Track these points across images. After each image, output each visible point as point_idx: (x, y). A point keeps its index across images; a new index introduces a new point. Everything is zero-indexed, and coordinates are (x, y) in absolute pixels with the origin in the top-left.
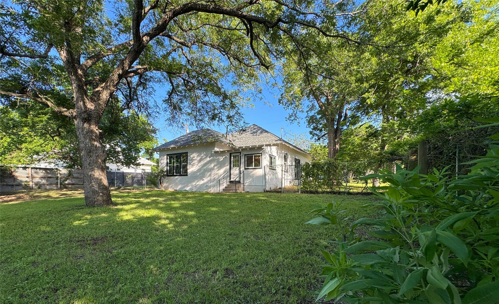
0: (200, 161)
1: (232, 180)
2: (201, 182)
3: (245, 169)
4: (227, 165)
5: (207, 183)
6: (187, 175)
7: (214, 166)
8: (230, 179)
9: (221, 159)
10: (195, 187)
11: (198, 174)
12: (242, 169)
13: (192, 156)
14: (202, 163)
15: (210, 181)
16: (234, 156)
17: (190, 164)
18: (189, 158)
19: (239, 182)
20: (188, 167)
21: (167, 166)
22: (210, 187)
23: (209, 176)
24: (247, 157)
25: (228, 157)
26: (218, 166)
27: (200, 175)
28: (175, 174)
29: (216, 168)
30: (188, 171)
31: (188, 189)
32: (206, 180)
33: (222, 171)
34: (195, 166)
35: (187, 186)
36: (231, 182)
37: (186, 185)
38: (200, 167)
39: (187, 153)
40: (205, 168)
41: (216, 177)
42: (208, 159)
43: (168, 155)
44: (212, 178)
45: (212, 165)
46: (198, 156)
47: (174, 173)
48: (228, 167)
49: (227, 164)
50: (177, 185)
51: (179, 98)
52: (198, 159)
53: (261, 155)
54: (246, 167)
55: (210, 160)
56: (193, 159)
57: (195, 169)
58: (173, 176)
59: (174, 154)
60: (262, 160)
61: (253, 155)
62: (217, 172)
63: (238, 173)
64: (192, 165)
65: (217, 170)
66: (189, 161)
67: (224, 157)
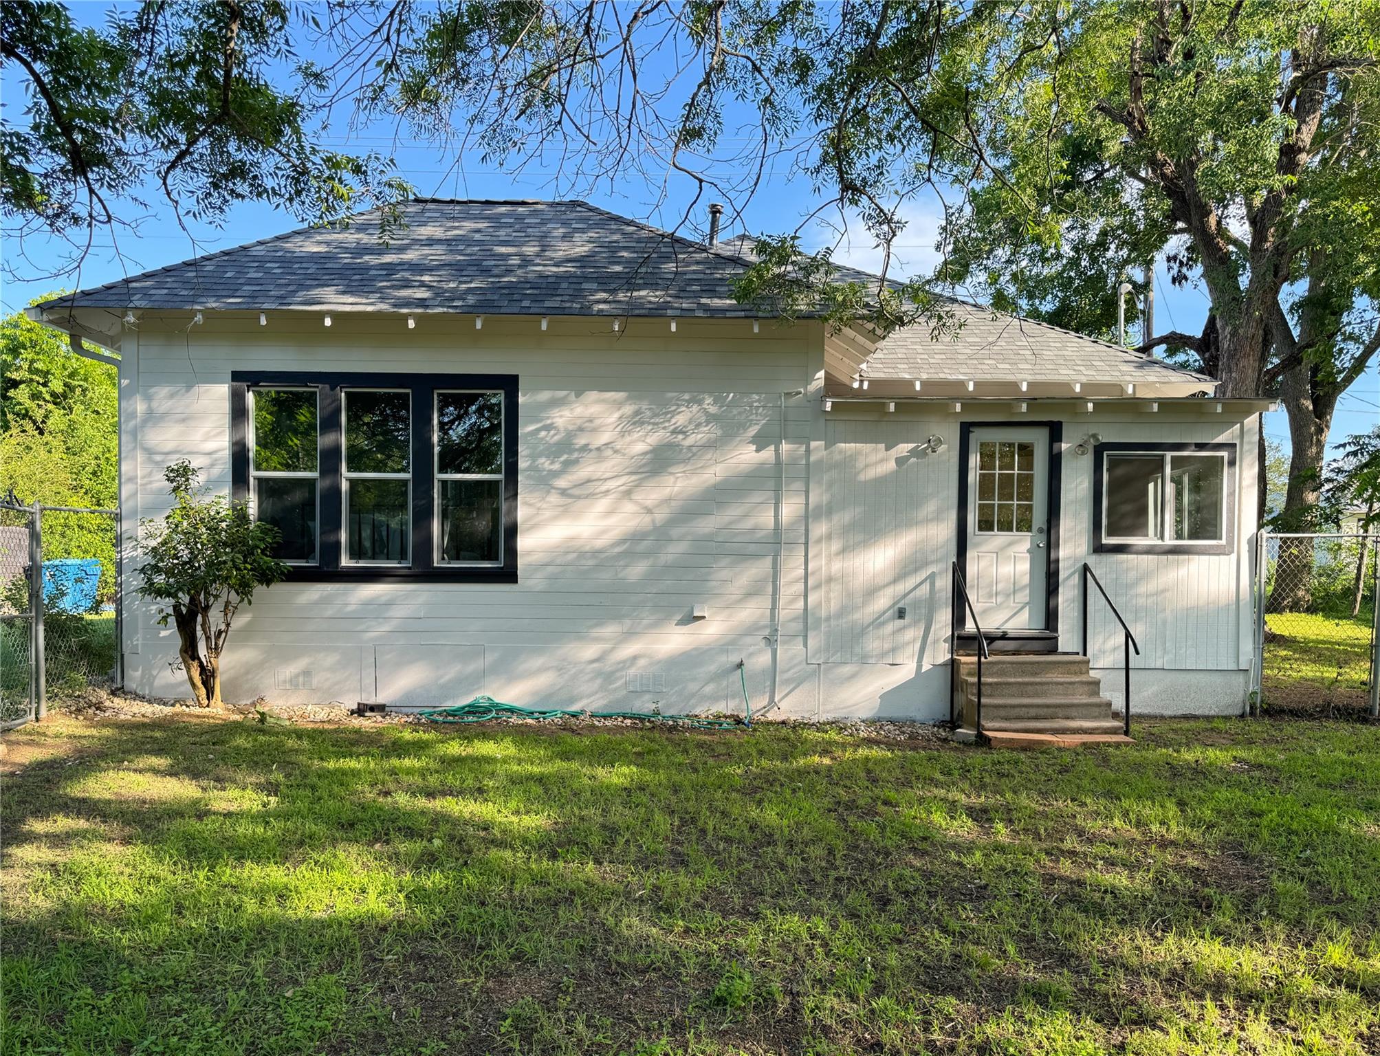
1: (970, 627)
2: (671, 641)
3: (1100, 548)
4: (938, 517)
6: (508, 575)
7: (807, 517)
8: (958, 619)
9: (879, 459)
10: (604, 678)
11: (636, 571)
12: (1072, 547)
14: (685, 482)
15: (767, 631)
16: (988, 451)
17: (544, 482)
18: (526, 429)
19: (1044, 644)
20: (522, 513)
22: (765, 680)
23: (750, 594)
24: (1116, 463)
25: (948, 452)
26: (846, 517)
27: (654, 575)
28: (345, 561)
29: (820, 529)
30: (524, 543)
31: (513, 693)
33: (881, 558)
34: (602, 504)
35: (504, 669)
36: (964, 642)
37: (486, 660)
38: (663, 512)
39: (509, 382)
40: (709, 523)
41: (825, 601)
42: (746, 456)
43: (243, 379)
44: (791, 608)
45: (790, 508)
46: (637, 420)
47: (327, 548)
48: (946, 529)
49: (931, 507)
52: (640, 443)
53: (1232, 463)
54: (1107, 540)
55: (760, 467)
56: (581, 441)
57: (604, 532)
58: (329, 573)
59: (335, 380)
60: (1231, 494)
61: (1169, 455)
62: (837, 566)
63: (1026, 580)
64: (563, 492)
65: (836, 546)
66: (533, 457)
67: (904, 448)
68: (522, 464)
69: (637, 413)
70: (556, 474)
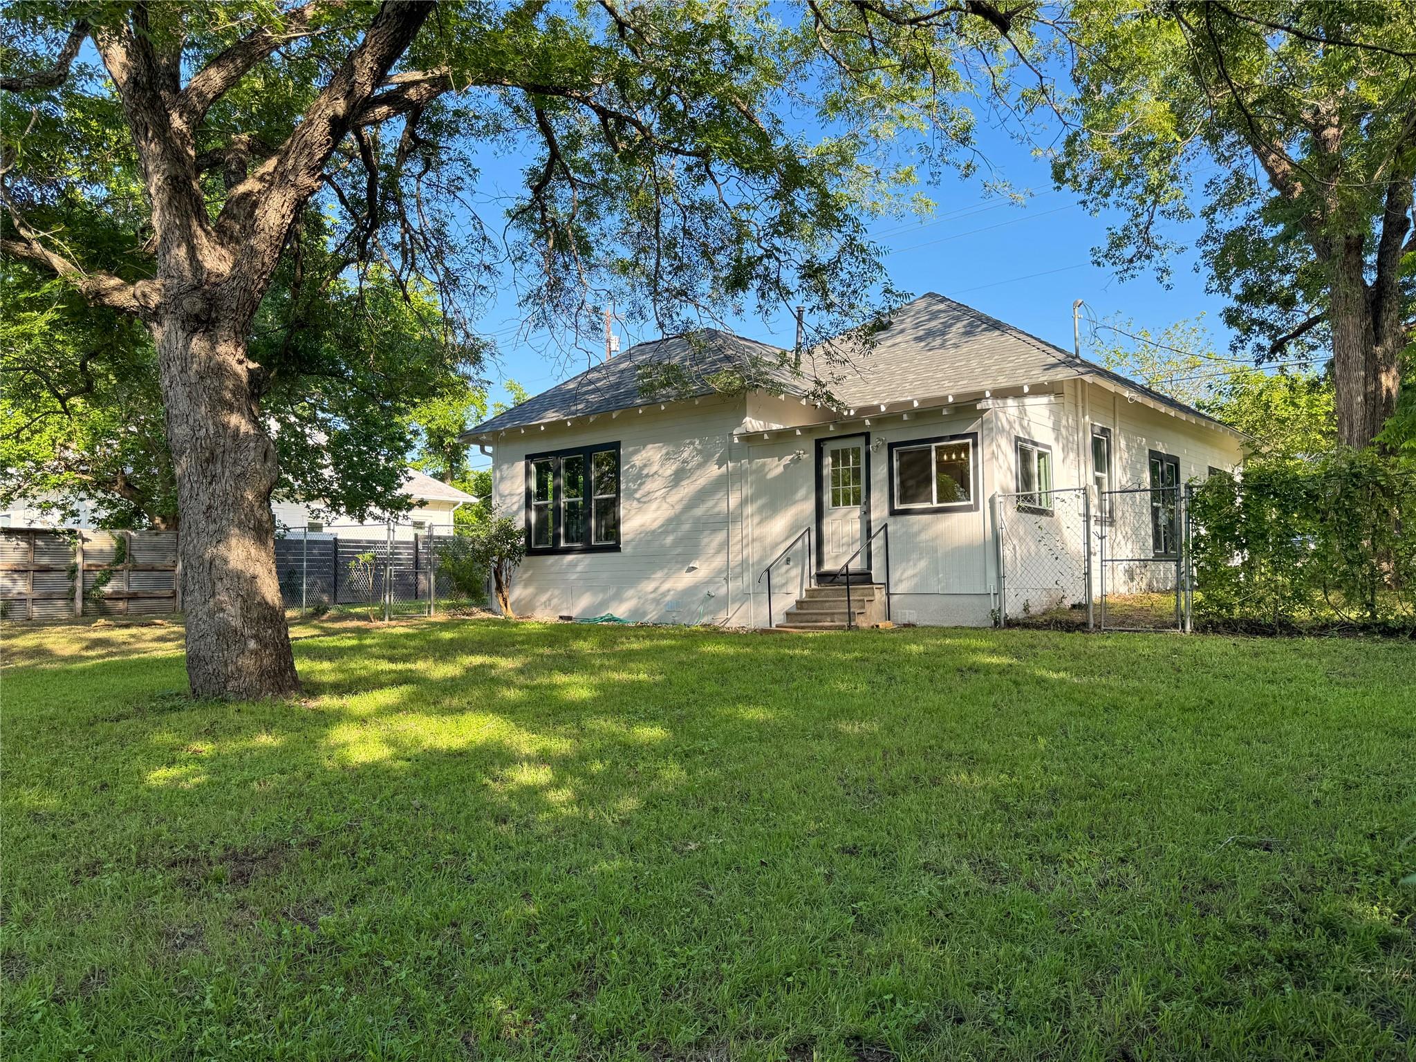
0: (678, 478)
1: (828, 567)
2: (683, 580)
3: (893, 513)
4: (805, 498)
5: (709, 582)
6: (616, 548)
7: (744, 503)
8: (820, 562)
9: (775, 467)
10: (657, 601)
11: (669, 540)
12: (879, 512)
13: (638, 460)
14: (688, 489)
15: (726, 574)
16: (835, 454)
17: (630, 496)
18: (624, 468)
19: (865, 577)
20: (622, 512)
21: (528, 505)
22: (724, 603)
23: (718, 552)
24: (901, 454)
25: (809, 457)
26: (760, 502)
27: (676, 543)
28: (563, 544)
29: (749, 510)
30: (624, 528)
31: (620, 611)
32: (704, 569)
33: (778, 526)
34: (654, 506)
35: (618, 597)
36: (822, 577)
37: (611, 592)
38: (679, 508)
39: (616, 445)
40: (699, 511)
41: (753, 553)
42: (714, 471)
43: (530, 458)
44: (735, 559)
45: (734, 499)
46: (668, 457)
47: (557, 537)
48: (810, 506)
49: (802, 493)
50: (571, 592)
51: (579, 195)
52: (670, 469)
53: (975, 445)
54: (897, 506)
55: (721, 476)
56: (645, 472)
57: (655, 520)
58: (555, 551)
59: (558, 454)
60: (976, 467)
61: (933, 446)
62: (757, 532)
63: (858, 535)
64: (638, 500)
65: (756, 519)
66: (627, 483)
67: (787, 459)
68: (623, 487)
69: (667, 453)
70: (636, 491)
